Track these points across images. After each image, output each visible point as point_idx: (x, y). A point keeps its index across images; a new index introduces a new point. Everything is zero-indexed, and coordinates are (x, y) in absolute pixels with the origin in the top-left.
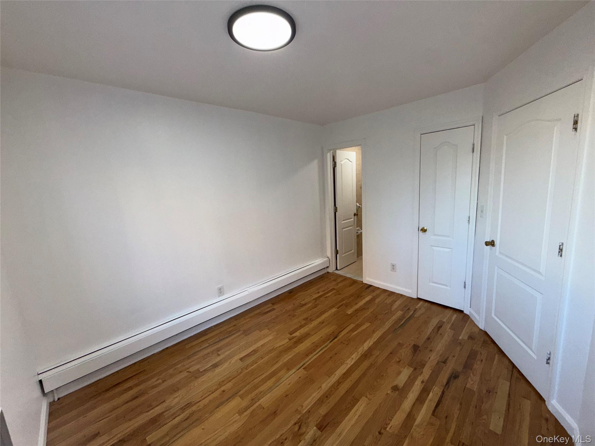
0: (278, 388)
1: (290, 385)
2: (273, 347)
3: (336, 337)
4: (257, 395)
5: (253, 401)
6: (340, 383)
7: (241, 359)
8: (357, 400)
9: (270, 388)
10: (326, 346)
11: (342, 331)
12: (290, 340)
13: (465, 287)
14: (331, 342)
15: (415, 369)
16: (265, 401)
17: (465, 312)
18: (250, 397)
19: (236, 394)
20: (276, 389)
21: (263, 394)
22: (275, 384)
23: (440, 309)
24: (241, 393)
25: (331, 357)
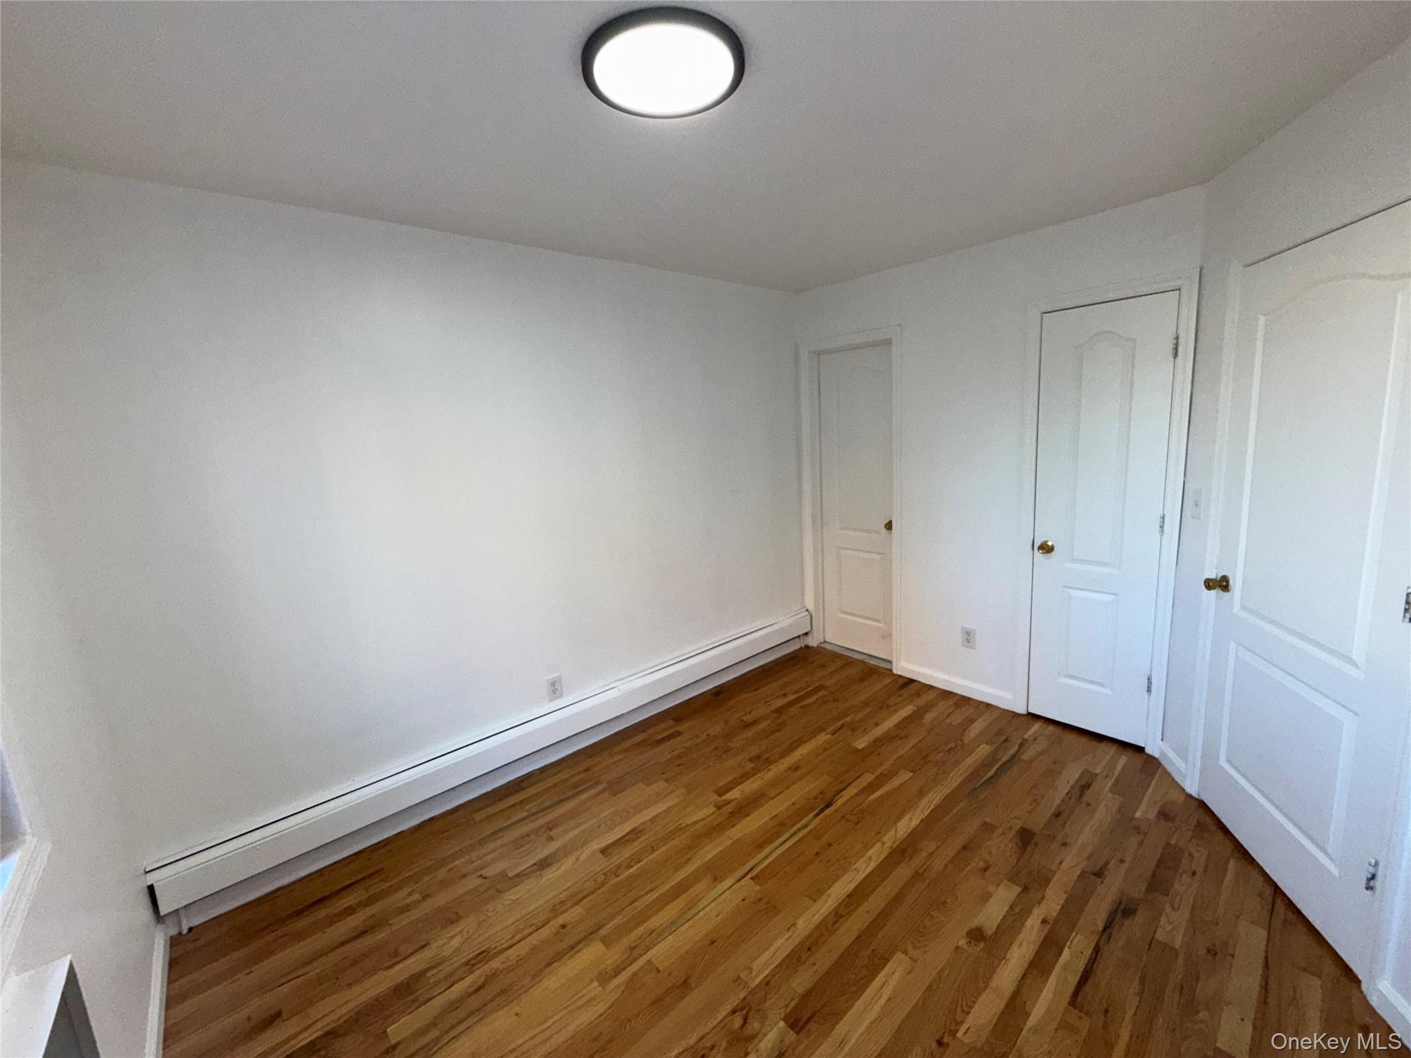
0: (690, 923)
1: (721, 916)
2: (678, 824)
3: (828, 805)
4: (643, 938)
5: (634, 952)
6: (842, 916)
7: (604, 851)
8: (885, 961)
9: (673, 923)
10: (805, 826)
11: (845, 788)
12: (719, 808)
13: (1149, 690)
14: (817, 815)
15: (1026, 889)
16: (661, 952)
17: (1149, 751)
18: (625, 942)
19: (592, 933)
20: (686, 926)
21: (657, 935)
22: (684, 913)
23: (1083, 740)
24: (604, 932)
25: (817, 853)
